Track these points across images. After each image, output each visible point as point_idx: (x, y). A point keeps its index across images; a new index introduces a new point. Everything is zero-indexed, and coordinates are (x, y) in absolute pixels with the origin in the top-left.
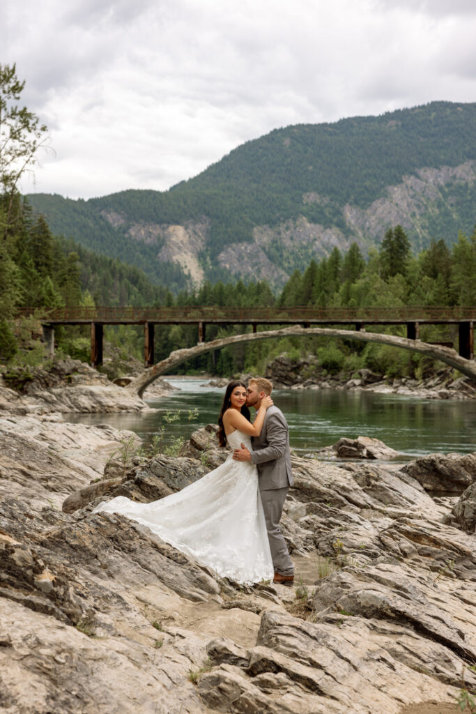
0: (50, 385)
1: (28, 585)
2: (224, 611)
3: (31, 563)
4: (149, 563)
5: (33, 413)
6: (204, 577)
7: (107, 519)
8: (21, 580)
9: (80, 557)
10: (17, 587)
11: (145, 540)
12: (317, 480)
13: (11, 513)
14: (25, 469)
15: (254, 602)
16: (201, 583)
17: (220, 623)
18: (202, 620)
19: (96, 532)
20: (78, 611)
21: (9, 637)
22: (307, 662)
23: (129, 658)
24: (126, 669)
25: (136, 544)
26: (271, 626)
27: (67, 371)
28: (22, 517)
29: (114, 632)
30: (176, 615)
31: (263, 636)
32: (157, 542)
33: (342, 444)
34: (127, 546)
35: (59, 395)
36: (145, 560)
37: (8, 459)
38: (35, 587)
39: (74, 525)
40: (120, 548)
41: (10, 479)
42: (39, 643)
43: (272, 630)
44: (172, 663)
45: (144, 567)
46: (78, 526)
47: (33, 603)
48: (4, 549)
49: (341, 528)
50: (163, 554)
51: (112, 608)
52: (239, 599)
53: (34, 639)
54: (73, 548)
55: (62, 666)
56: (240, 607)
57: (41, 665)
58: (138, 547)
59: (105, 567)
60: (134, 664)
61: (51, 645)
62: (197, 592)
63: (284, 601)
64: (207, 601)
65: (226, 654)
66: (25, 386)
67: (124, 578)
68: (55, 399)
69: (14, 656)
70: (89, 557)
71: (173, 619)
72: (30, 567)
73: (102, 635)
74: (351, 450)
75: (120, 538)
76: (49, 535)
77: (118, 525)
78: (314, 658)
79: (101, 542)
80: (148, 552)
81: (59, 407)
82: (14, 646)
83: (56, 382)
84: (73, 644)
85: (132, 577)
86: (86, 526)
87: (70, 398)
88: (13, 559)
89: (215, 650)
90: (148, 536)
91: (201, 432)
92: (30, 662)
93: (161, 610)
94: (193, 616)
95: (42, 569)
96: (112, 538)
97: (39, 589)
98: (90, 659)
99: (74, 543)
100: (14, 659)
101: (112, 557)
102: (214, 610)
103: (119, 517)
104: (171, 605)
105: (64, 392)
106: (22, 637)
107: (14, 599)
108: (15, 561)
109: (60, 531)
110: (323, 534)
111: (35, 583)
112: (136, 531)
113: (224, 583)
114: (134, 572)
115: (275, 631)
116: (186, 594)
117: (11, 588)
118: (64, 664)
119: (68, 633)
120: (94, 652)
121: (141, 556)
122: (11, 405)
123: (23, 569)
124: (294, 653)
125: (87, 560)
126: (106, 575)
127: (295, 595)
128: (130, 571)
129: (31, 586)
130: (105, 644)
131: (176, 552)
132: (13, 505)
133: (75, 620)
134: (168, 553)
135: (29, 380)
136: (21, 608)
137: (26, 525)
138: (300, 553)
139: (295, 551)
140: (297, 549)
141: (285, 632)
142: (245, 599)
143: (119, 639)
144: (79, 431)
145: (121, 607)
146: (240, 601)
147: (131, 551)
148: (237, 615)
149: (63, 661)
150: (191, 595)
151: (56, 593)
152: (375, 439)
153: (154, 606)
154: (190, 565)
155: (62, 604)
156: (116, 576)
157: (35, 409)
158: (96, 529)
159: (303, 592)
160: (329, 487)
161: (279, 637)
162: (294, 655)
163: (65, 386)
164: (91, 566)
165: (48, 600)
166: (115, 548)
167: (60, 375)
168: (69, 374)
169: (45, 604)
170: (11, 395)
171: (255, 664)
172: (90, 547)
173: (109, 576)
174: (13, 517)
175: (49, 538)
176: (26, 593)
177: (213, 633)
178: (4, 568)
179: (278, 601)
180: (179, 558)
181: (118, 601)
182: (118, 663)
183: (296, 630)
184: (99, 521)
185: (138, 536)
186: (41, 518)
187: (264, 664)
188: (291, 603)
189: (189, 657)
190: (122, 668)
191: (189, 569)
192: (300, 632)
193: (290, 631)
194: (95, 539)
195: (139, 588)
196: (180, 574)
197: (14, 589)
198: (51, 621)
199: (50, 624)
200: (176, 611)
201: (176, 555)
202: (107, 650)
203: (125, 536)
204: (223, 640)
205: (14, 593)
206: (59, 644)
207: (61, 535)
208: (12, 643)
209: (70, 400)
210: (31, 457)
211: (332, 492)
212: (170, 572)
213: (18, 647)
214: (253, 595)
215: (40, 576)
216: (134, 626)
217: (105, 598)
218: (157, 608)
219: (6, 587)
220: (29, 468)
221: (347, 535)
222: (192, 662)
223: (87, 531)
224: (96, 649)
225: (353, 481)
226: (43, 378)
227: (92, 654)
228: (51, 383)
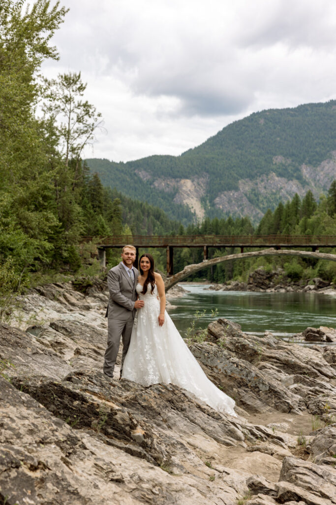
0: (104, 289)
1: (127, 437)
2: (248, 453)
3: (128, 422)
4: (195, 418)
5: (94, 308)
6: (233, 429)
7: (166, 388)
8: (122, 434)
9: (148, 414)
10: (119, 439)
11: (192, 402)
12: (298, 358)
13: (101, 383)
14: (96, 349)
15: (268, 447)
16: (231, 433)
17: (247, 462)
18: (235, 460)
19: (159, 397)
20: (161, 455)
21: (122, 475)
22: (319, 494)
23: (198, 490)
24: (197, 497)
25: (185, 405)
26: (291, 467)
28: (108, 385)
29: (184, 470)
30: (216, 456)
31: (285, 474)
32: (200, 404)
33: (308, 332)
34: (180, 406)
36: (192, 416)
37: (84, 342)
38: (132, 438)
39: (144, 392)
40: (175, 408)
41: (87, 355)
42: (141, 480)
43: (292, 470)
44: (225, 493)
45: (192, 421)
46: (147, 392)
47: (131, 450)
48: (110, 412)
49: (324, 394)
50: (204, 412)
51: (178, 452)
52: (258, 445)
53: (137, 477)
54: (144, 407)
55: (157, 496)
56: (259, 451)
57: (145, 496)
58: (187, 407)
59: (165, 421)
60: (202, 495)
61: (148, 481)
62: (228, 440)
63: (289, 447)
64: (236, 446)
65: (261, 487)
66: (87, 290)
67: (179, 429)
69: (126, 489)
70: (154, 414)
71: (214, 458)
72: (128, 425)
73: (178, 473)
74: (315, 336)
75: (175, 401)
76: (127, 399)
77: (173, 392)
78: (323, 491)
79: (162, 404)
80: (194, 411)
82: (126, 482)
84: (161, 480)
85: (184, 428)
86: (152, 392)
88: (116, 419)
89: (253, 484)
90: (194, 400)
91: (215, 324)
92: (137, 493)
93: (205, 452)
94: (227, 457)
95: (136, 426)
96: (169, 401)
97: (134, 440)
98: (173, 491)
99: (144, 404)
100: (126, 492)
101: (170, 414)
102: (242, 453)
103: (174, 386)
104: (212, 449)
106: (129, 475)
107: (118, 447)
108: (117, 420)
109: (134, 395)
110: (312, 398)
111: (132, 436)
112: (186, 396)
113: (247, 434)
114: (185, 425)
115: (294, 471)
116: (221, 441)
117: (115, 439)
118: (158, 494)
119: (157, 471)
120: (176, 486)
121: (190, 414)
122: (80, 303)
123: (123, 426)
124: (309, 487)
125: (153, 416)
126: (167, 427)
127: (297, 443)
128: (182, 424)
129: (129, 438)
130: (181, 479)
131: (213, 411)
132: (101, 378)
133: (159, 462)
134: (208, 412)
135: (89, 286)
136: (123, 453)
137: (111, 391)
138: (296, 412)
139: (292, 410)
140: (294, 409)
141: (301, 472)
142: (262, 445)
143: (189, 475)
145: (184, 451)
146: (260, 446)
147: (182, 410)
148: (258, 456)
149: (157, 492)
150: (224, 441)
151: (146, 443)
152: (332, 328)
153: (200, 449)
154: (223, 420)
155: (150, 451)
156: (173, 428)
157: (95, 306)
158: (159, 394)
159: (302, 441)
160: (307, 363)
161: (298, 475)
162: (309, 489)
164: (156, 421)
165: (141, 448)
166: (172, 408)
169: (139, 451)
170: (79, 296)
171: (282, 495)
172: (155, 407)
173: (168, 428)
174: (102, 386)
175: (127, 400)
176: (126, 443)
177: (243, 469)
178: (110, 425)
179: (285, 446)
180: (215, 415)
181: (181, 447)
182: (191, 494)
183: (308, 470)
184: (160, 389)
185: (187, 400)
186: (120, 386)
187: (289, 495)
188: (294, 448)
189: (234, 488)
190: (194, 497)
191: (223, 424)
192: (311, 472)
193: (305, 471)
194: (158, 401)
195: (189, 436)
196: (217, 426)
197: (117, 440)
198: (144, 463)
199: (144, 465)
200: (216, 453)
201: (213, 413)
202: (184, 484)
203: (178, 400)
204: (258, 476)
205: (117, 442)
206: (153, 480)
207: (135, 399)
208: (124, 480)
210: (99, 340)
211: (309, 367)
212: (210, 425)
213: (128, 483)
214: (267, 442)
215: (135, 431)
216: (193, 464)
217: (173, 445)
218: (202, 451)
219: (112, 438)
220: (99, 348)
221: (329, 399)
222: (237, 491)
223: (153, 396)
224: (176, 484)
225: (323, 359)
226: (99, 284)
227: (174, 487)
228: (105, 287)
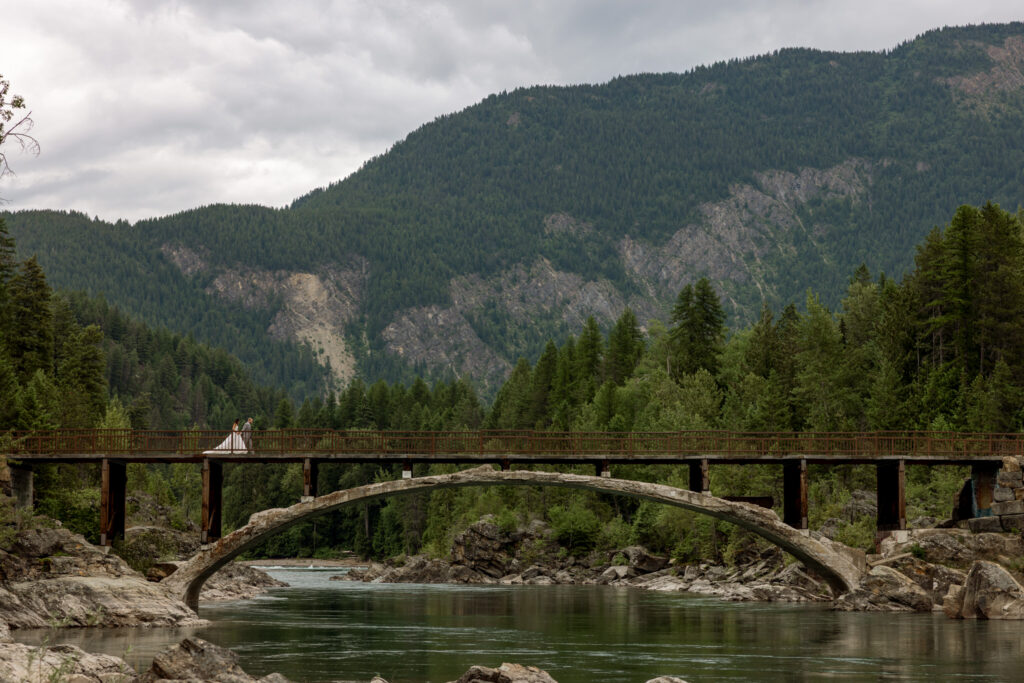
0: (9, 576)
27: (41, 550)
33: (473, 677)
35: (26, 595)
68: (18, 602)
81: (24, 617)
83: (21, 570)
87: (45, 599)
91: (173, 651)
105: (36, 589)
144: (13, 656)
163: (37, 578)
167: (29, 557)
168: (46, 555)
209: (47, 604)
228: (12, 572)
